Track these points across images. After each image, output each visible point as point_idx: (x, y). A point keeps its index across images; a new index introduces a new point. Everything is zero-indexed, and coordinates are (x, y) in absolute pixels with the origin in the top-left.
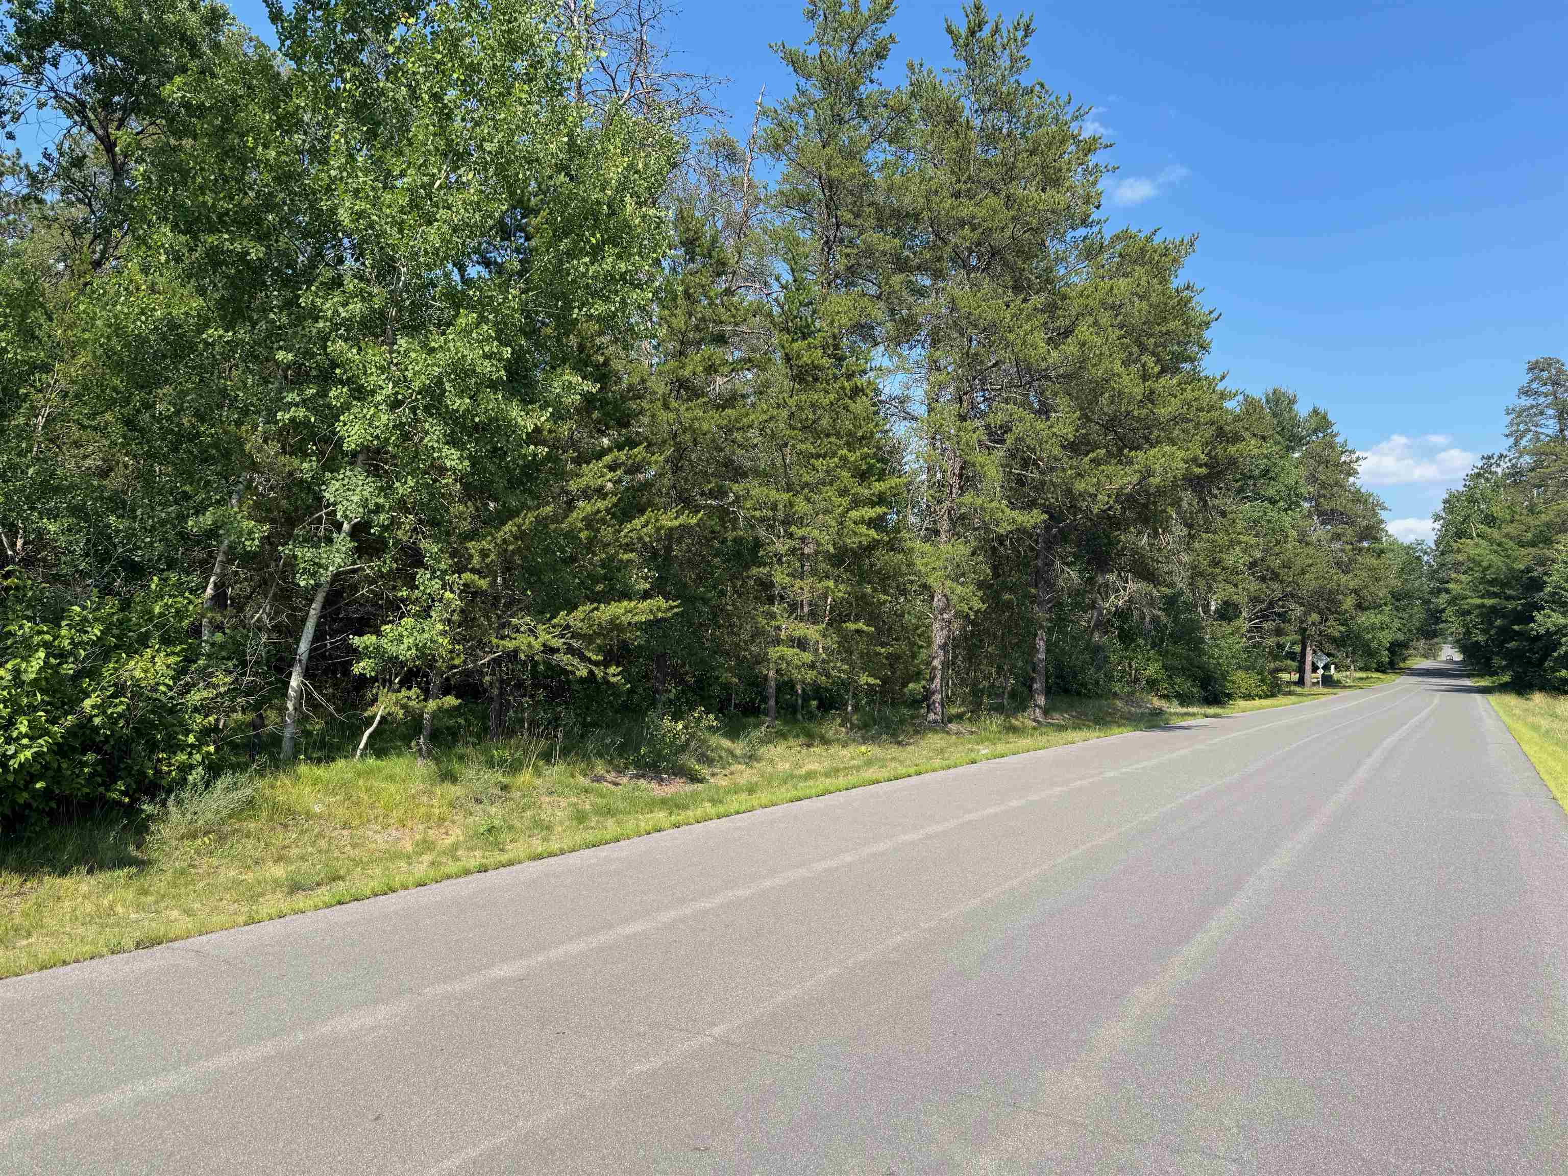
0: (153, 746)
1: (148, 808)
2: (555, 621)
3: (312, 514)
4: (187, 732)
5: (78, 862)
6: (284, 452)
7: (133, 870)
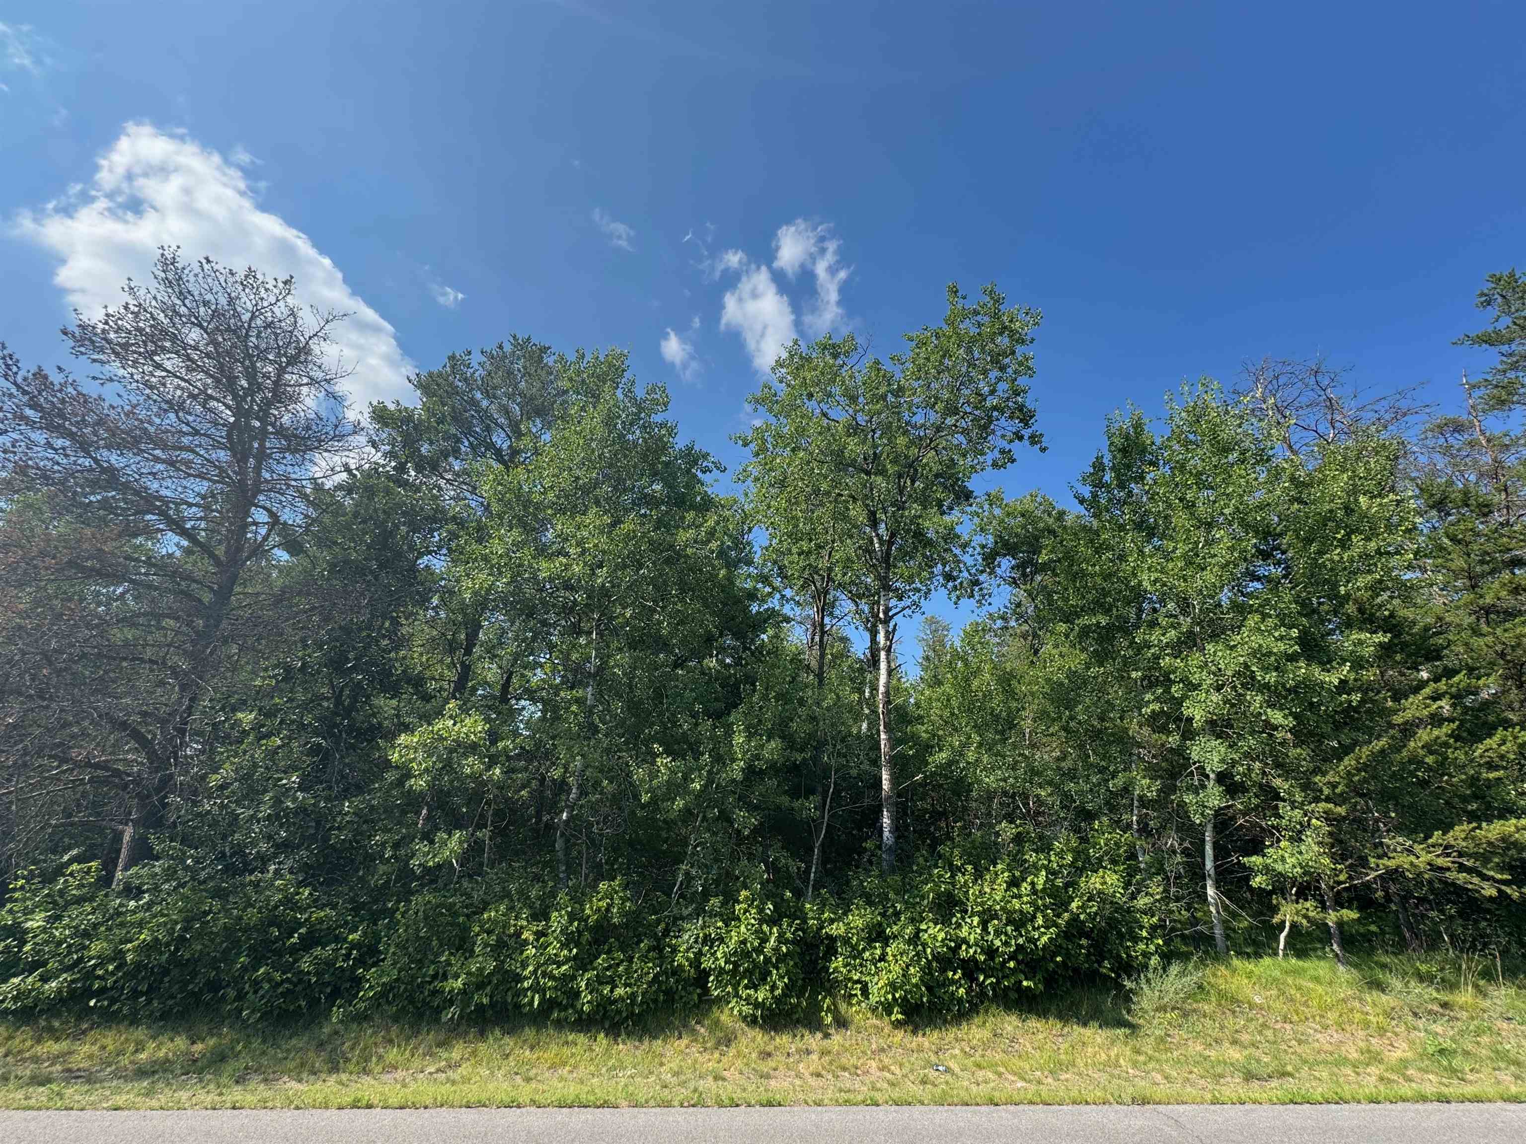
0: (1121, 936)
1: (1128, 984)
2: (1430, 841)
3: (1186, 770)
4: (1141, 928)
5: (1092, 1018)
6: (1154, 731)
7: (1128, 1031)
